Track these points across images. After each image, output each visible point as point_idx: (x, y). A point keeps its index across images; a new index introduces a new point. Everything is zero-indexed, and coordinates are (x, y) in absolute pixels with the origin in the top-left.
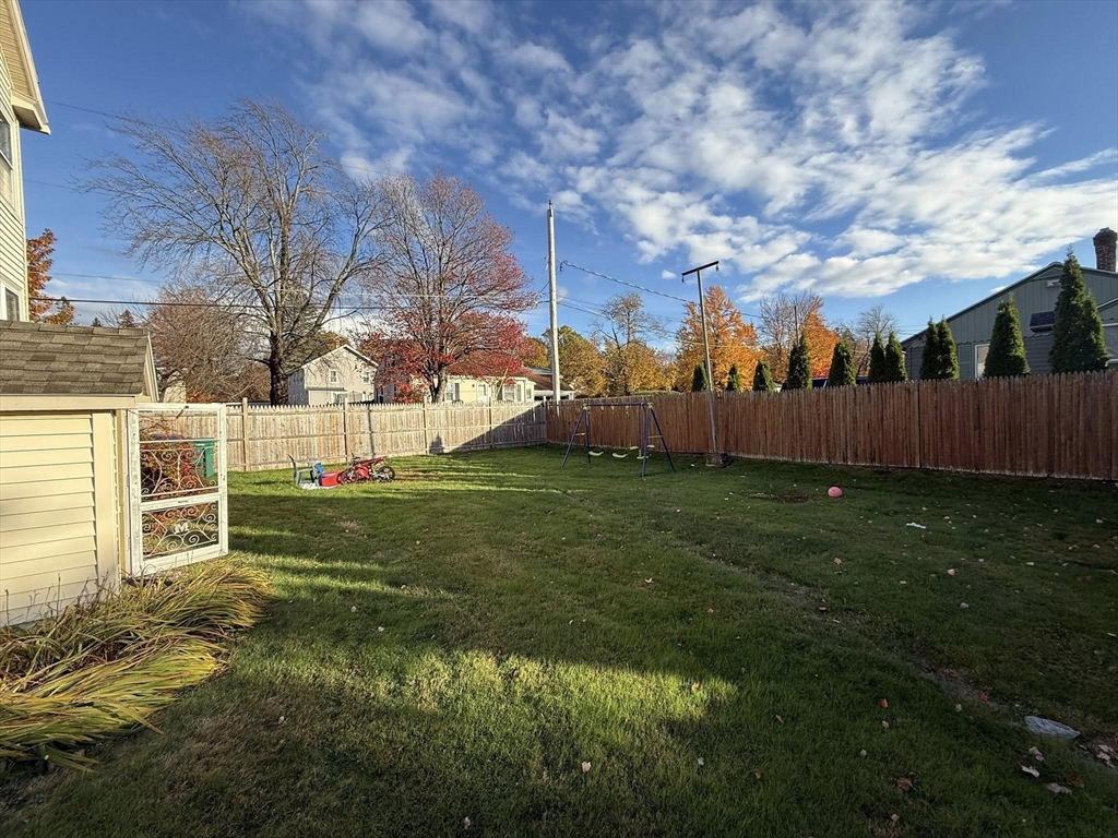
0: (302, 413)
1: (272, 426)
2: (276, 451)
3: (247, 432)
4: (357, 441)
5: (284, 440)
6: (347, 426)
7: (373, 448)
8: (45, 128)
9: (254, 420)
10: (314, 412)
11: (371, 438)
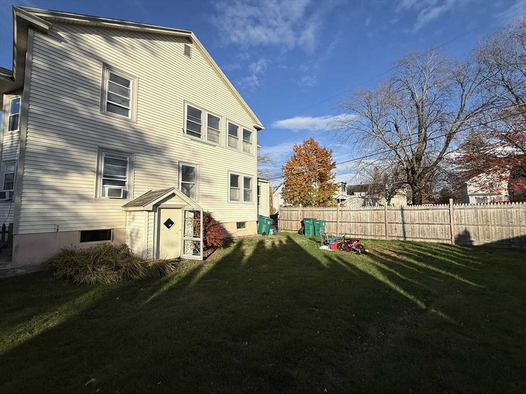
0: (362, 210)
1: (349, 216)
2: (350, 228)
3: (339, 219)
4: (394, 228)
5: (354, 224)
6: (387, 218)
7: (404, 233)
8: (263, 128)
9: (342, 213)
10: (368, 210)
11: (404, 227)
